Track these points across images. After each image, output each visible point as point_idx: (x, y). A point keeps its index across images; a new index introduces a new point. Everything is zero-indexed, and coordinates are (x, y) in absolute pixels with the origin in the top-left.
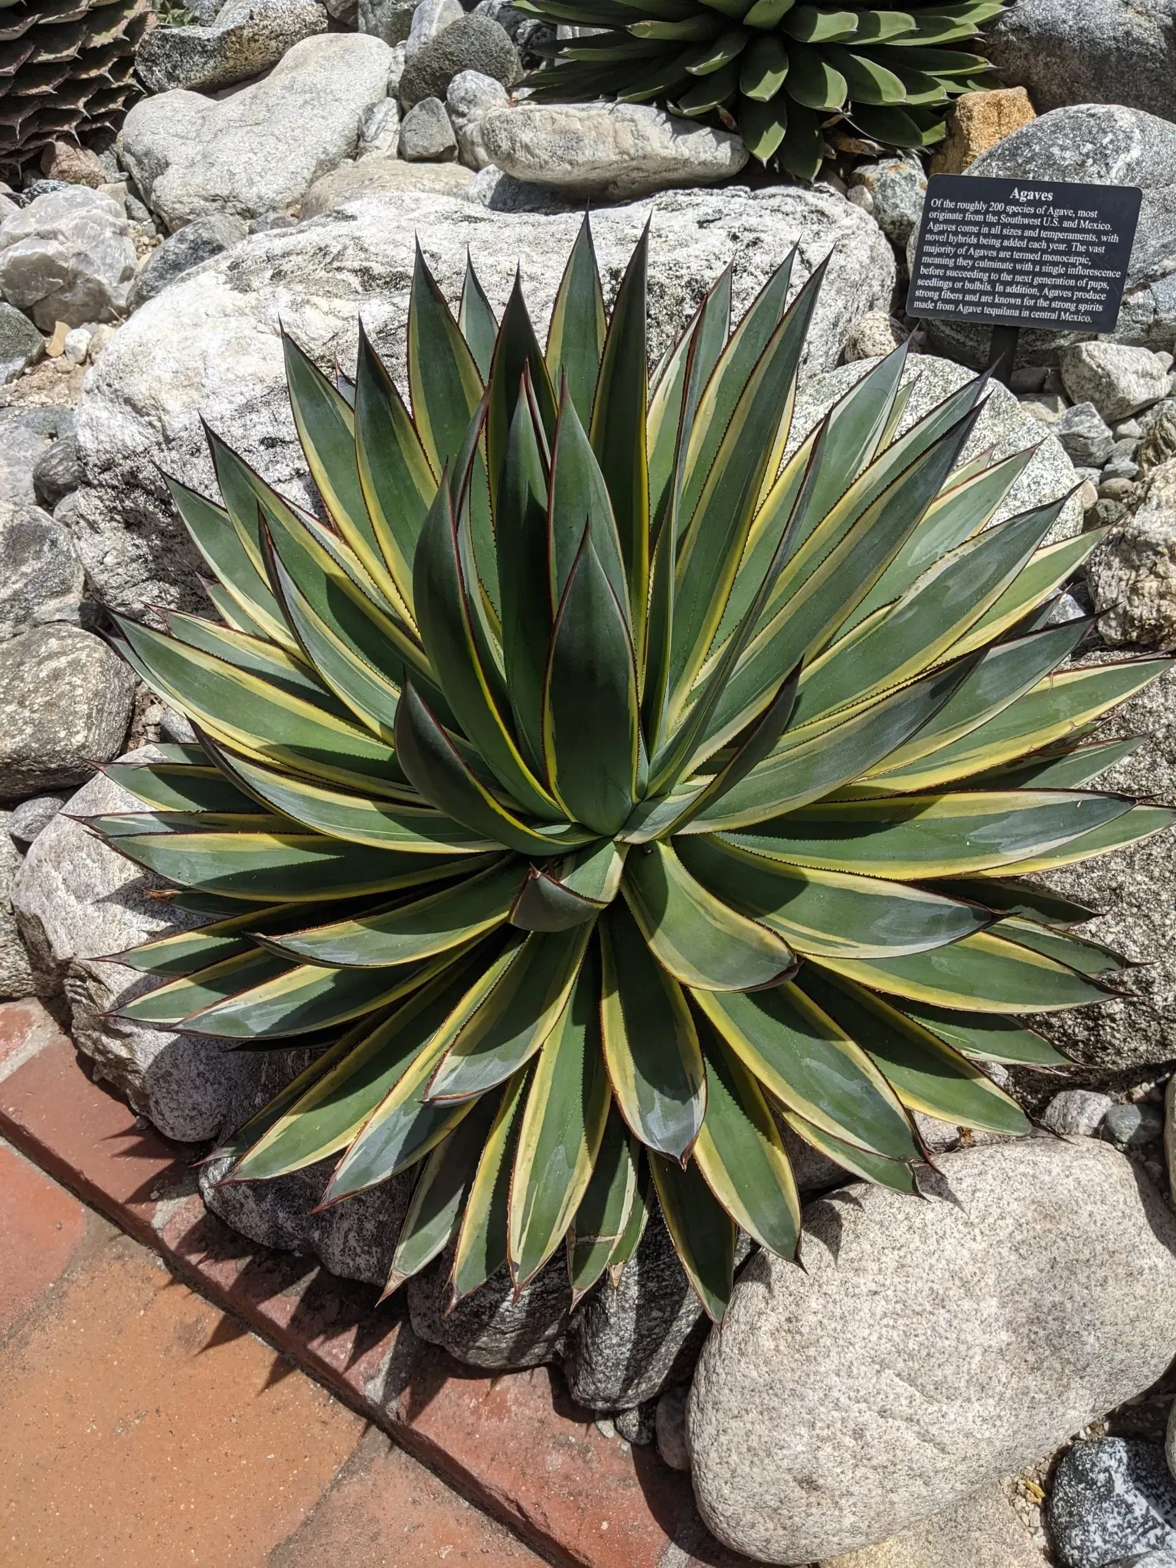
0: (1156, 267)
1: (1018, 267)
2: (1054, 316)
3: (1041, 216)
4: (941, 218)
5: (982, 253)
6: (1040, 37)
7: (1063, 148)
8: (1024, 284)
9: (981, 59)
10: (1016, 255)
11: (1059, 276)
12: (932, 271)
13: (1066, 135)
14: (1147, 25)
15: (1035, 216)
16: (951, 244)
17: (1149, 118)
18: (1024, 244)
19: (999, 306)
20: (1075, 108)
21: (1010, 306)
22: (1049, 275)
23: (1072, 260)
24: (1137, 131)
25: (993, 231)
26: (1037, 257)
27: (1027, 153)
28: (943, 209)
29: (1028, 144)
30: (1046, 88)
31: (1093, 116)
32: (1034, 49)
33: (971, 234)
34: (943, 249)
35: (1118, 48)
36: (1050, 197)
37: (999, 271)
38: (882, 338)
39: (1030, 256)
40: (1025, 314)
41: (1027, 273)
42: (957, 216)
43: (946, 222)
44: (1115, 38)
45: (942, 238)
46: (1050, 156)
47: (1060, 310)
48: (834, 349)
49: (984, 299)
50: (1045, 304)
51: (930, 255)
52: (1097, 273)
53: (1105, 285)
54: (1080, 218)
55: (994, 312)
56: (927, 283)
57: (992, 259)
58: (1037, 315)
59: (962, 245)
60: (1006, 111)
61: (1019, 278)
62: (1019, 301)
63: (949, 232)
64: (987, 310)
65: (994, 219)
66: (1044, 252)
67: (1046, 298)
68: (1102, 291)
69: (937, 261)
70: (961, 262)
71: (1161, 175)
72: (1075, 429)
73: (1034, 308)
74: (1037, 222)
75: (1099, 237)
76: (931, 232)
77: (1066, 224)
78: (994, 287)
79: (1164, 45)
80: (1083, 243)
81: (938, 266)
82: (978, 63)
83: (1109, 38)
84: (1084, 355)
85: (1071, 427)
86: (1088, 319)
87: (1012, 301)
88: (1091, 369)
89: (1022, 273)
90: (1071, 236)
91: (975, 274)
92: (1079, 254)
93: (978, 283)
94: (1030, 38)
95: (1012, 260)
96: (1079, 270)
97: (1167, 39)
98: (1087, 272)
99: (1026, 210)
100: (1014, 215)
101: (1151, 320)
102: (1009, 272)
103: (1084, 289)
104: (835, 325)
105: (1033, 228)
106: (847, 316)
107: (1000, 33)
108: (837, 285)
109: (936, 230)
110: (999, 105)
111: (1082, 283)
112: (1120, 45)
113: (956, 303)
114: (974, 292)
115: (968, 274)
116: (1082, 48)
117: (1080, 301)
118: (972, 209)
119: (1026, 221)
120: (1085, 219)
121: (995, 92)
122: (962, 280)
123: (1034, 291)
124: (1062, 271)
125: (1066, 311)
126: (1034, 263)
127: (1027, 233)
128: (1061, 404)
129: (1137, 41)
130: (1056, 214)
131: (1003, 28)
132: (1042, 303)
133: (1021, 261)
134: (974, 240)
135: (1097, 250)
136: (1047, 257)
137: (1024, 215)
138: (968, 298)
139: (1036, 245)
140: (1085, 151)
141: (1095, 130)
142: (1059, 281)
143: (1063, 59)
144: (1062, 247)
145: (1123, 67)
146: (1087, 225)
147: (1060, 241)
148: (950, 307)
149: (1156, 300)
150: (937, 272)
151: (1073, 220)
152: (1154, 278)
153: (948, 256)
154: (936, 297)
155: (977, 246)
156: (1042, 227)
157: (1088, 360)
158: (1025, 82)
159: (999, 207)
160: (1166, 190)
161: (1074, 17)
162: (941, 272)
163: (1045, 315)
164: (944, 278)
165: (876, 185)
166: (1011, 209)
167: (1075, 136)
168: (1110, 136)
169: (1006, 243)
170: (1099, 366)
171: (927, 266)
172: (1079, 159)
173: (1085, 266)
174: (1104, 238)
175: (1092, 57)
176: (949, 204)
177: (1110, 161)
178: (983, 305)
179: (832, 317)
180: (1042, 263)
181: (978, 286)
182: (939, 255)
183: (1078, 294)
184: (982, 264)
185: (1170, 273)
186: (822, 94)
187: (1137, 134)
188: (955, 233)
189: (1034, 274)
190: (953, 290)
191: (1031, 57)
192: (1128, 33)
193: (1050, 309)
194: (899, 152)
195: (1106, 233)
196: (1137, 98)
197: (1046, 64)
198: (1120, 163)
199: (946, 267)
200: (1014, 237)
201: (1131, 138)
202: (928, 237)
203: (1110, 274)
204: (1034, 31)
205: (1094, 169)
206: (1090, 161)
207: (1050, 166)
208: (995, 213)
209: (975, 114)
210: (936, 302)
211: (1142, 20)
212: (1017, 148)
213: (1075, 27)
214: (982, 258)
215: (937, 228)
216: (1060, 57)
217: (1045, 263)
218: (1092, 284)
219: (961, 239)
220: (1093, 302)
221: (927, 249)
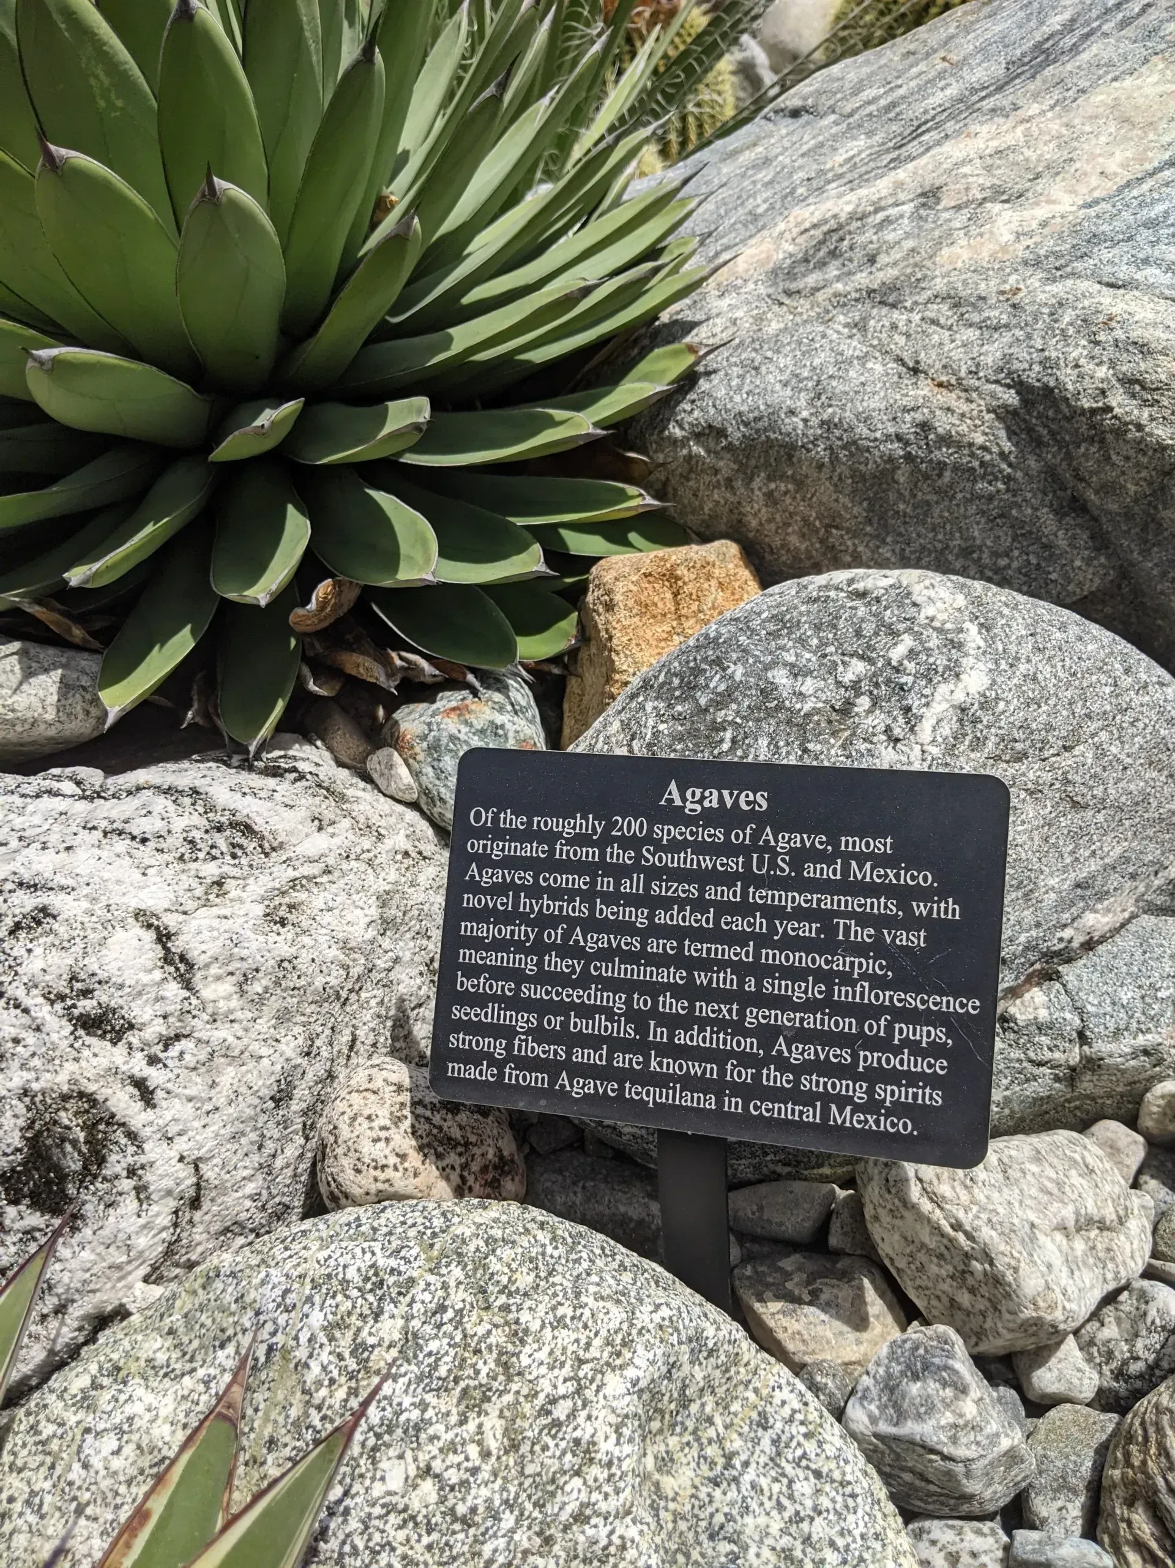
0: (1067, 933)
1: (701, 978)
2: (812, 1115)
3: (743, 850)
4: (496, 854)
5: (604, 941)
6: (749, 446)
7: (796, 672)
8: (721, 1025)
9: (632, 490)
10: (691, 949)
11: (811, 1006)
12: (483, 984)
13: (803, 641)
14: (965, 407)
15: (728, 849)
16: (524, 919)
17: (998, 597)
18: (708, 920)
19: (662, 1081)
20: (821, 579)
21: (689, 1083)
22: (783, 1003)
23: (840, 964)
24: (973, 629)
25: (626, 887)
26: (745, 954)
27: (717, 683)
28: (498, 833)
29: (718, 662)
30: (777, 542)
31: (862, 595)
32: (742, 468)
33: (571, 894)
34: (506, 931)
35: (909, 457)
36: (762, 801)
37: (654, 990)
38: (380, 1151)
39: (730, 953)
40: (733, 1104)
41: (725, 996)
42: (533, 850)
43: (509, 863)
44: (899, 437)
45: (504, 903)
46: (767, 691)
47: (826, 1098)
48: (291, 1151)
49: (621, 1061)
50: (784, 1081)
51: (477, 944)
52: (914, 1001)
53: (939, 1034)
54: (847, 857)
55: (651, 1096)
56: (472, 1014)
57: (630, 957)
58: (766, 1109)
59: (553, 921)
60: (689, 588)
61: (703, 1009)
62: (711, 1070)
63: (517, 889)
64: (632, 1092)
65: (626, 858)
66: (763, 941)
67: (783, 1065)
68: (935, 1050)
69: (494, 959)
70: (554, 963)
71: (1049, 728)
72: (911, 1428)
73: (754, 1091)
74: (736, 864)
75: (904, 905)
76: (475, 888)
77: (811, 871)
78: (642, 1029)
79: (1007, 446)
80: (864, 920)
81: (498, 973)
82: (624, 497)
83: (888, 438)
84: (915, 1192)
85: (901, 1416)
86: (905, 1126)
87: (696, 1069)
88: (937, 1230)
89: (710, 994)
90: (828, 902)
91: (592, 996)
92: (860, 950)
93: (601, 1020)
94: (730, 448)
95: (680, 960)
96: (863, 993)
97: (1011, 434)
98: (885, 997)
99: (705, 835)
100: (675, 846)
101: (1074, 1055)
102: (678, 992)
103: (883, 1044)
104: (282, 1097)
105: (727, 879)
106: (318, 1069)
107: (674, 442)
108: (274, 1004)
109: (486, 881)
110: (671, 578)
111: (877, 1027)
112: (913, 449)
113: (552, 1068)
114: (593, 1042)
115: (575, 995)
116: (834, 459)
117: (875, 1076)
118: (568, 832)
119: (707, 863)
120: (861, 858)
121: (662, 552)
122: (562, 1009)
123: (749, 1045)
124: (817, 992)
125: (843, 1101)
126: (740, 969)
127: (712, 893)
128: (875, 1305)
129: (946, 440)
130: (782, 845)
131: (678, 433)
132: (772, 1077)
133: (706, 964)
134: (579, 909)
135: (903, 939)
136: (771, 956)
137: (701, 848)
138: (580, 1056)
139: (740, 924)
140: (848, 677)
141: (868, 629)
142: (812, 1021)
143: (800, 484)
144: (808, 930)
145: (925, 493)
146: (867, 873)
147: (800, 914)
148: (537, 1079)
149: (1080, 1011)
150: (499, 987)
151: (830, 860)
152: (1067, 956)
153: (519, 947)
154: (500, 1052)
155: (591, 925)
156: (749, 879)
157: (926, 1206)
158: (735, 533)
159: (636, 826)
160: (1067, 761)
161: (811, 403)
162: (506, 988)
163: (787, 1111)
164: (516, 1004)
165: (420, 748)
166: (664, 832)
167: (823, 644)
168: (907, 642)
169: (661, 918)
170: (957, 1226)
171: (472, 971)
172: (837, 697)
173: (878, 982)
174: (920, 909)
175: (858, 476)
176: (511, 820)
177: (914, 700)
178: (622, 1076)
179: (265, 1086)
180: (761, 971)
181: (600, 1025)
182: (499, 945)
183: (870, 1058)
184: (608, 970)
185: (1103, 940)
186: (391, 558)
187: (973, 636)
188: (535, 892)
189: (746, 1000)
190: (540, 1035)
191: (738, 484)
192: (925, 427)
193: (796, 1095)
194: (471, 678)
195: (924, 894)
196: (966, 552)
197: (769, 495)
198: (939, 707)
199: (517, 976)
200: (682, 903)
201: (959, 646)
202: (470, 901)
203: (951, 1004)
204: (735, 434)
205: (877, 721)
206: (864, 702)
207: (770, 713)
208: (626, 843)
209: (618, 597)
210: (500, 1065)
211: (950, 398)
212: (697, 671)
213: (814, 421)
214: (606, 954)
215: (488, 878)
216: (793, 479)
217: (769, 971)
218: (904, 1031)
219: (552, 907)
220: (913, 1079)
221: (468, 928)
